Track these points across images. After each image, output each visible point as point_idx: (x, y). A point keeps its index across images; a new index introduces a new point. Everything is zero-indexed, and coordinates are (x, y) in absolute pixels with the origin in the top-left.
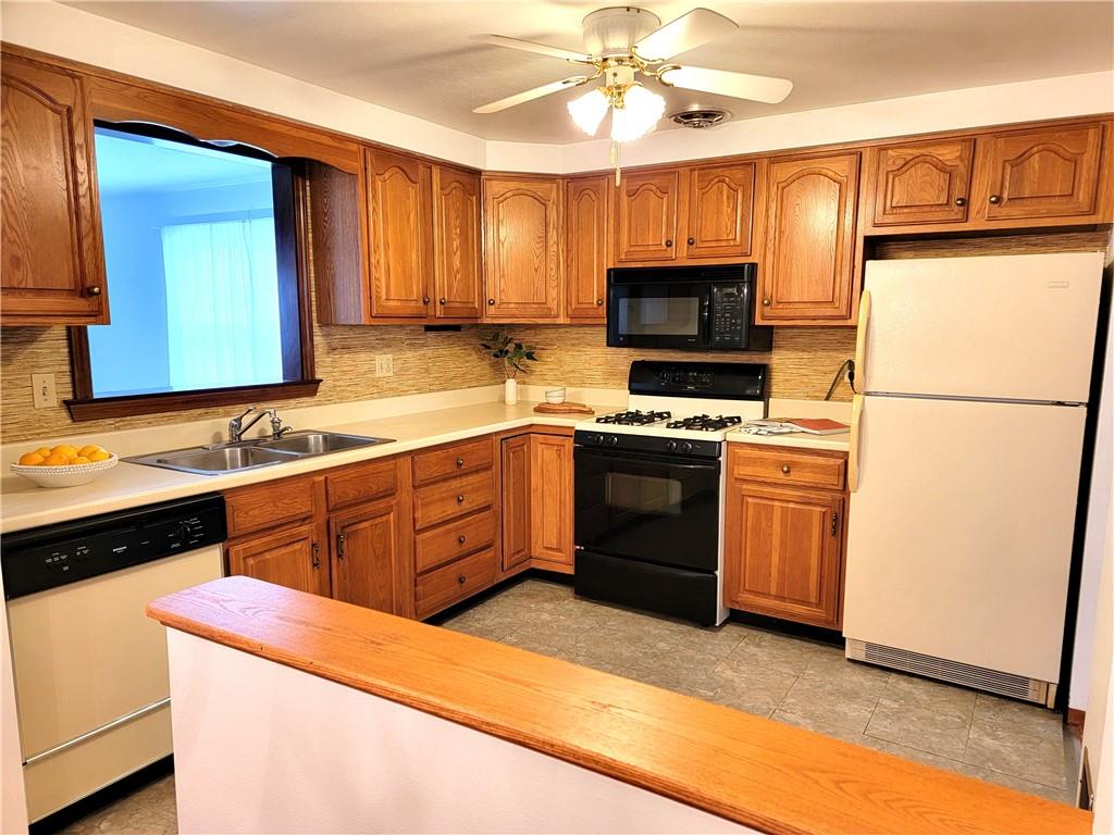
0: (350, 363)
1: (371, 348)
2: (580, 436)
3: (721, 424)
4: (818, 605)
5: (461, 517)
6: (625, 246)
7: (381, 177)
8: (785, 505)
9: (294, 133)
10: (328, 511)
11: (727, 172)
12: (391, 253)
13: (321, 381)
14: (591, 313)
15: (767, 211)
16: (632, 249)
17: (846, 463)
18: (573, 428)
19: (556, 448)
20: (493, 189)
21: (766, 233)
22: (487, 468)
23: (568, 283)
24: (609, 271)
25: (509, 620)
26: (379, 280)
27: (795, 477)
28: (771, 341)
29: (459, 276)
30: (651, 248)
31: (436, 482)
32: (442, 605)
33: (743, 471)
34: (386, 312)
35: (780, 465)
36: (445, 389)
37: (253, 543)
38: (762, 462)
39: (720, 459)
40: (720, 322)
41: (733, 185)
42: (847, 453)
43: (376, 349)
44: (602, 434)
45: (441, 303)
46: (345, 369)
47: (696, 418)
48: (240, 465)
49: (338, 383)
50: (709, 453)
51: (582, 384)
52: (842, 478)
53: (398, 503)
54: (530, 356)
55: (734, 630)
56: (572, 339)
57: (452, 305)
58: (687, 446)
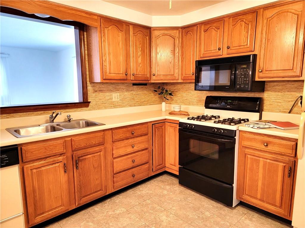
0: (102, 96)
1: (111, 91)
2: (181, 124)
3: (239, 121)
4: (281, 207)
5: (134, 152)
6: (202, 52)
7: (107, 29)
8: (265, 160)
9: (69, 11)
10: (72, 151)
11: (244, 17)
12: (111, 56)
13: (90, 102)
14: (190, 78)
15: (262, 31)
16: (205, 52)
17: (297, 144)
18: (179, 121)
19: (174, 128)
20: (155, 33)
21: (261, 41)
22: (146, 134)
23: (182, 67)
24: (196, 61)
25: (151, 192)
26: (106, 66)
27: (270, 148)
28: (264, 88)
29: (140, 65)
30: (213, 51)
31: (123, 140)
32: (126, 185)
33: (246, 143)
34: (109, 78)
35: (263, 142)
36: (141, 105)
37: (35, 164)
38: (254, 140)
39: (236, 137)
40: (239, 80)
41: (247, 22)
42: (297, 140)
43: (113, 91)
44: (189, 124)
45: (133, 75)
46: (101, 98)
47: (229, 119)
48: (50, 131)
49: (98, 103)
50: (231, 135)
51: (189, 104)
52: (294, 151)
53: (105, 148)
54: (170, 94)
55: (241, 209)
56: (187, 88)
57: (137, 76)
58: (221, 131)
